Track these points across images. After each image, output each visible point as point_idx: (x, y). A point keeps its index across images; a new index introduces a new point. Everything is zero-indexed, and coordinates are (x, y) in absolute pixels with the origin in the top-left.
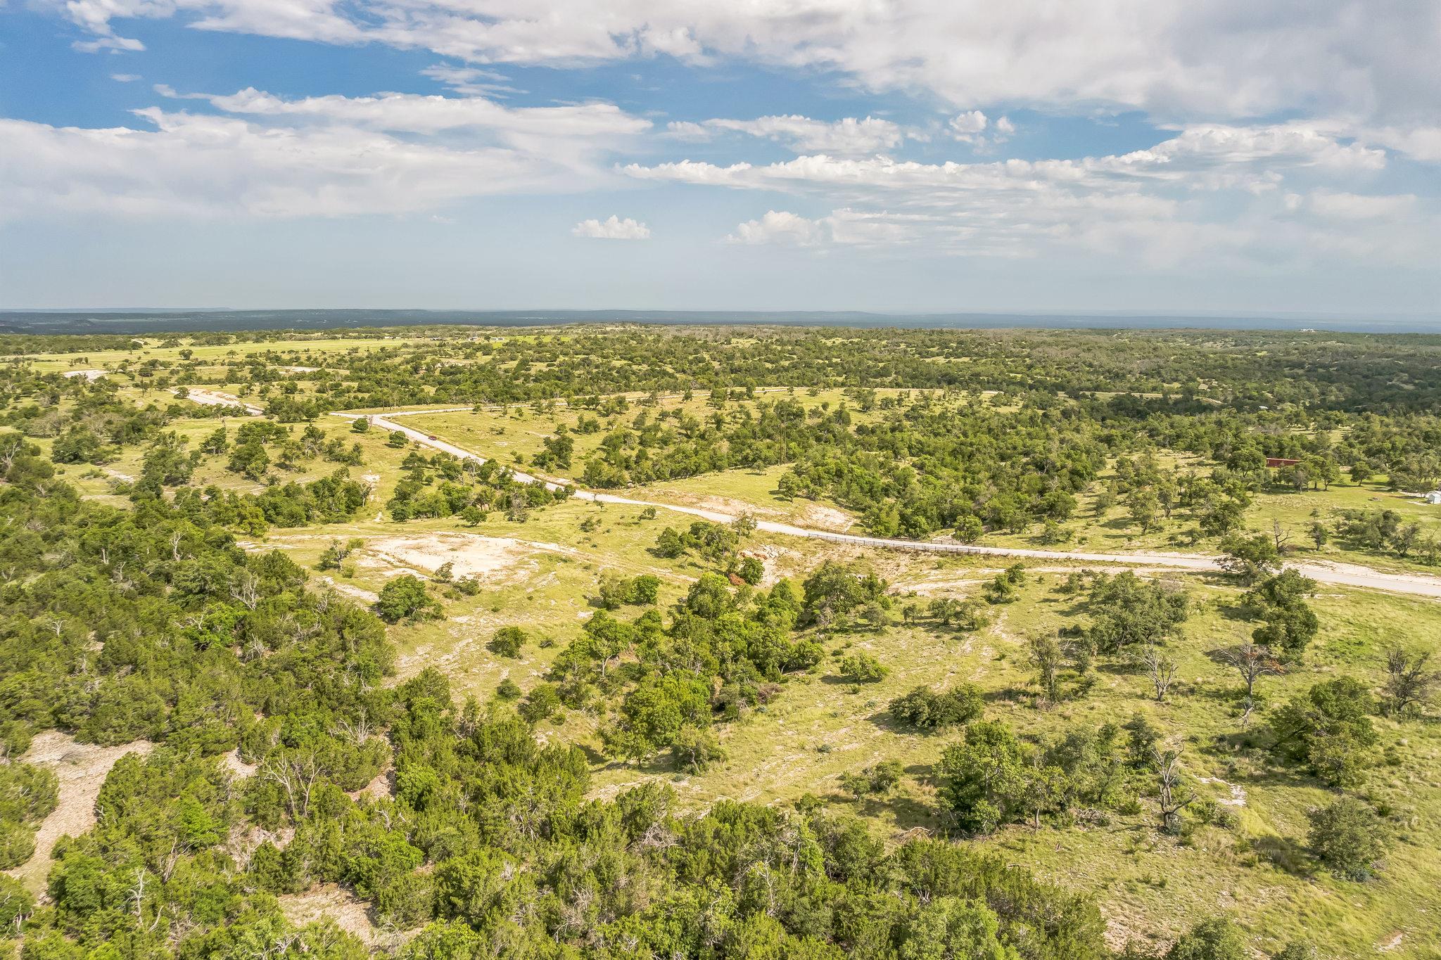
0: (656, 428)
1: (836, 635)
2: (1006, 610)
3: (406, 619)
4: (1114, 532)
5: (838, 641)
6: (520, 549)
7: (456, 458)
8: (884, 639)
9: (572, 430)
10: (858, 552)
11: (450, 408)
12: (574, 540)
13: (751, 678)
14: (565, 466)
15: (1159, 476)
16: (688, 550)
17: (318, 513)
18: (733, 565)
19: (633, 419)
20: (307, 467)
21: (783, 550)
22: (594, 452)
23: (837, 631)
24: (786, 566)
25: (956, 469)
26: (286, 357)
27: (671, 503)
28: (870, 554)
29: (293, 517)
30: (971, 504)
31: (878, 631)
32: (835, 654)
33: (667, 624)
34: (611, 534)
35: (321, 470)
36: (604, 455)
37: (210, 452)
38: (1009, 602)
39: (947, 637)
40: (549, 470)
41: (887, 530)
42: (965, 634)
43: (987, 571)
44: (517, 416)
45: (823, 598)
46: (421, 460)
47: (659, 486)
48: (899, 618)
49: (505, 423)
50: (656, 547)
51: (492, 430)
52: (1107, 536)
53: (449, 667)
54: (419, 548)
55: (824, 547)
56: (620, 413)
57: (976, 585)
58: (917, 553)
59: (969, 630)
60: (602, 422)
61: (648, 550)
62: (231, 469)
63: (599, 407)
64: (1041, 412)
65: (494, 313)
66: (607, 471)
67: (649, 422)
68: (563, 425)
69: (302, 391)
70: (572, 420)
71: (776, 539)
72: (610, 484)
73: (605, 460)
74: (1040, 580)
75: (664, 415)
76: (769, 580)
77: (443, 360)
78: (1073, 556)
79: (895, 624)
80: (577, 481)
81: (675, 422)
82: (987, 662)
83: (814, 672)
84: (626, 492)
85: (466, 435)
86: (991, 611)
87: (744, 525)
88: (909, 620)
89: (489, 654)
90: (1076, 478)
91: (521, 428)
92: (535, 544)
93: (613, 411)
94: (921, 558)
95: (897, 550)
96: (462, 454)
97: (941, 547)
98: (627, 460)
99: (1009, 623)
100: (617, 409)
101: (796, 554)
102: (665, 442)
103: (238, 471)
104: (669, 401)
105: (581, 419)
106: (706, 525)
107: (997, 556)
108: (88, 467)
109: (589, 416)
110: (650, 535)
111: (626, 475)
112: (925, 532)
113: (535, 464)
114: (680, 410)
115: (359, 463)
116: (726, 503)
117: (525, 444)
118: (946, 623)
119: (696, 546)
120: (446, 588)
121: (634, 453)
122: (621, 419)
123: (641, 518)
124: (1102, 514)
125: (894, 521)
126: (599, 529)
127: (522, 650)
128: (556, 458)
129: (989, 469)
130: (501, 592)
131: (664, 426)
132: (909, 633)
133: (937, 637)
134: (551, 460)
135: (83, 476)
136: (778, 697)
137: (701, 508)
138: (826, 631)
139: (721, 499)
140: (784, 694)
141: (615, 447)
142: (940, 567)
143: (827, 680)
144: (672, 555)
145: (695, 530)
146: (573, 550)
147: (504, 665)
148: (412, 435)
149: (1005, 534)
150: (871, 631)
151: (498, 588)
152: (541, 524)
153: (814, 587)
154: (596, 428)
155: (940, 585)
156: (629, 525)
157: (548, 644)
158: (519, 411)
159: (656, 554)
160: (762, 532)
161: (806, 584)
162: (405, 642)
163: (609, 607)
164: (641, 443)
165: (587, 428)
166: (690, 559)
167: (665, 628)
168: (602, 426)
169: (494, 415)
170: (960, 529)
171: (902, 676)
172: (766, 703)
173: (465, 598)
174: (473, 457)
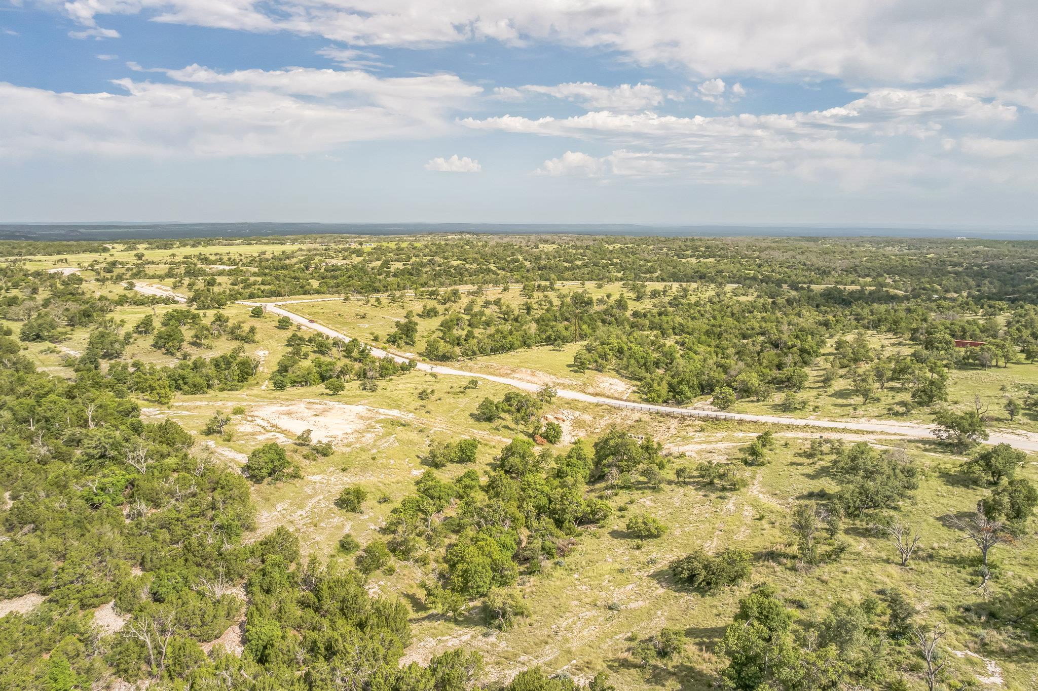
0: (482, 313)
1: (621, 491)
2: (761, 472)
3: (269, 479)
4: (841, 401)
5: (623, 497)
6: (370, 414)
7: (328, 337)
8: (661, 496)
9: (418, 315)
10: (636, 416)
11: (327, 297)
12: (412, 408)
13: (552, 534)
14: (411, 343)
15: (870, 354)
16: (503, 415)
17: (216, 382)
18: (537, 428)
19: (464, 306)
20: (213, 345)
21: (577, 413)
22: (434, 332)
23: (622, 488)
24: (579, 427)
25: (709, 346)
26: (213, 258)
27: (491, 374)
28: (646, 418)
29: (195, 386)
30: (724, 376)
31: (654, 489)
32: (621, 509)
33: (484, 480)
34: (443, 401)
35: (223, 347)
36: (441, 334)
37: (140, 332)
38: (762, 464)
39: (713, 496)
40: (399, 346)
41: (659, 396)
42: (728, 494)
43: (741, 435)
44: (376, 304)
45: (610, 459)
46: (300, 339)
47: (482, 360)
48: (672, 477)
49: (368, 309)
50: (477, 413)
51: (357, 315)
52: (836, 405)
53: (302, 522)
54: (289, 414)
55: (610, 412)
56: (455, 302)
57: (734, 447)
58: (684, 418)
59: (731, 490)
60: (441, 308)
61: (471, 415)
62: (154, 346)
63: (439, 297)
64: (770, 300)
65: (367, 226)
66: (443, 347)
67: (476, 309)
68: (411, 311)
69: (220, 284)
70: (418, 307)
71: (572, 405)
72: (444, 358)
73: (442, 338)
74: (786, 444)
75: (487, 304)
76: (566, 439)
77: (327, 260)
78: (811, 423)
79: (670, 483)
80: (420, 354)
81: (495, 308)
82: (749, 521)
83: (603, 527)
84: (457, 364)
85: (336, 319)
86: (748, 472)
87: (547, 395)
88: (681, 479)
89: (336, 509)
90: (805, 355)
91: (378, 313)
92: (381, 411)
93: (449, 300)
94: (688, 422)
95: (668, 415)
96: (333, 334)
97: (703, 413)
98: (458, 339)
99: (764, 484)
100: (453, 298)
101: (587, 417)
102: (488, 324)
103: (160, 348)
104: (492, 292)
105: (425, 306)
106: (517, 395)
107: (749, 422)
108: (47, 344)
109: (431, 304)
110: (472, 402)
111: (457, 350)
112: (689, 398)
113: (388, 341)
114: (500, 300)
115: (254, 342)
116: (533, 375)
117: (382, 325)
118: (711, 483)
119: (509, 411)
120: (305, 450)
121: (464, 333)
122: (455, 307)
123: (466, 388)
124: (829, 386)
125: (664, 389)
126: (433, 398)
127: (363, 506)
128: (404, 337)
129: (735, 346)
130: (350, 453)
131: (487, 312)
132: (682, 491)
133: (705, 496)
134: (401, 338)
135: (42, 352)
136: (572, 550)
137: (514, 378)
138: (612, 487)
139: (529, 371)
140: (579, 548)
141: (450, 329)
142: (702, 430)
143: (615, 534)
144: (489, 419)
145: (508, 399)
146: (411, 415)
147: (348, 519)
148: (296, 319)
149: (752, 401)
150: (650, 488)
151: (348, 449)
152: (388, 393)
153: (602, 448)
154: (436, 313)
155: (704, 446)
156: (456, 393)
157: (385, 500)
158: (378, 300)
159: (477, 418)
160: (561, 399)
161: (596, 445)
162: (267, 500)
163: (437, 466)
164: (469, 325)
165: (429, 313)
166: (504, 423)
167: (482, 484)
168: (441, 312)
169: (360, 303)
170: (718, 398)
171: (677, 532)
172: (563, 556)
173: (321, 459)
174: (341, 336)
